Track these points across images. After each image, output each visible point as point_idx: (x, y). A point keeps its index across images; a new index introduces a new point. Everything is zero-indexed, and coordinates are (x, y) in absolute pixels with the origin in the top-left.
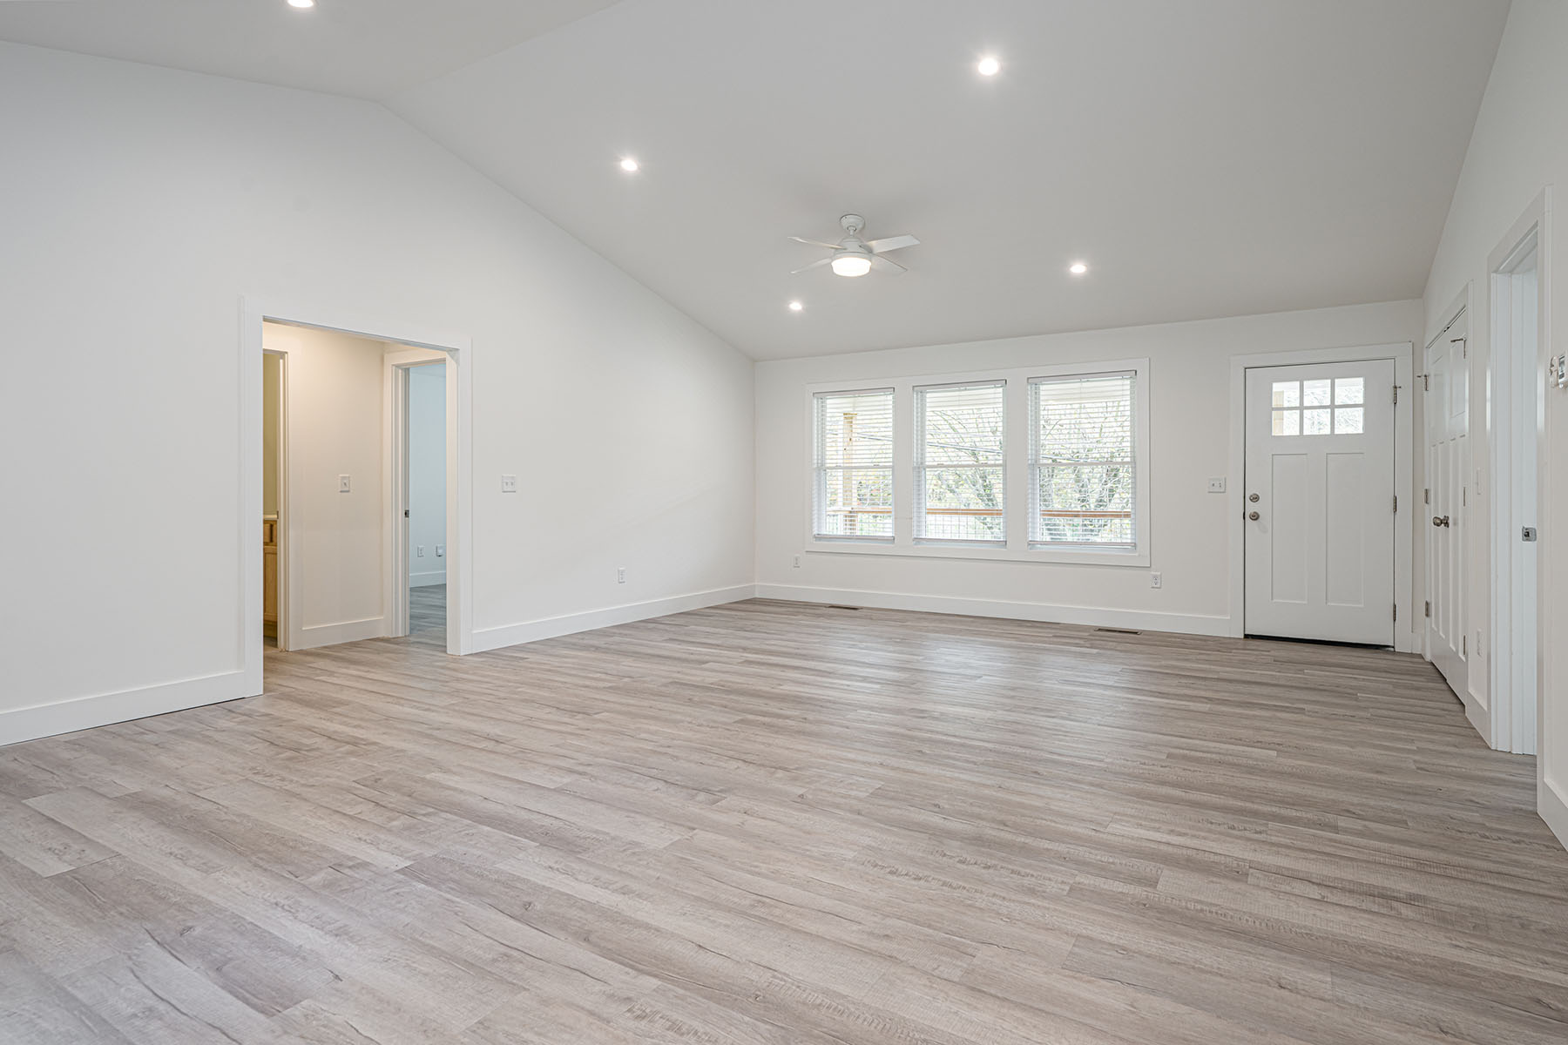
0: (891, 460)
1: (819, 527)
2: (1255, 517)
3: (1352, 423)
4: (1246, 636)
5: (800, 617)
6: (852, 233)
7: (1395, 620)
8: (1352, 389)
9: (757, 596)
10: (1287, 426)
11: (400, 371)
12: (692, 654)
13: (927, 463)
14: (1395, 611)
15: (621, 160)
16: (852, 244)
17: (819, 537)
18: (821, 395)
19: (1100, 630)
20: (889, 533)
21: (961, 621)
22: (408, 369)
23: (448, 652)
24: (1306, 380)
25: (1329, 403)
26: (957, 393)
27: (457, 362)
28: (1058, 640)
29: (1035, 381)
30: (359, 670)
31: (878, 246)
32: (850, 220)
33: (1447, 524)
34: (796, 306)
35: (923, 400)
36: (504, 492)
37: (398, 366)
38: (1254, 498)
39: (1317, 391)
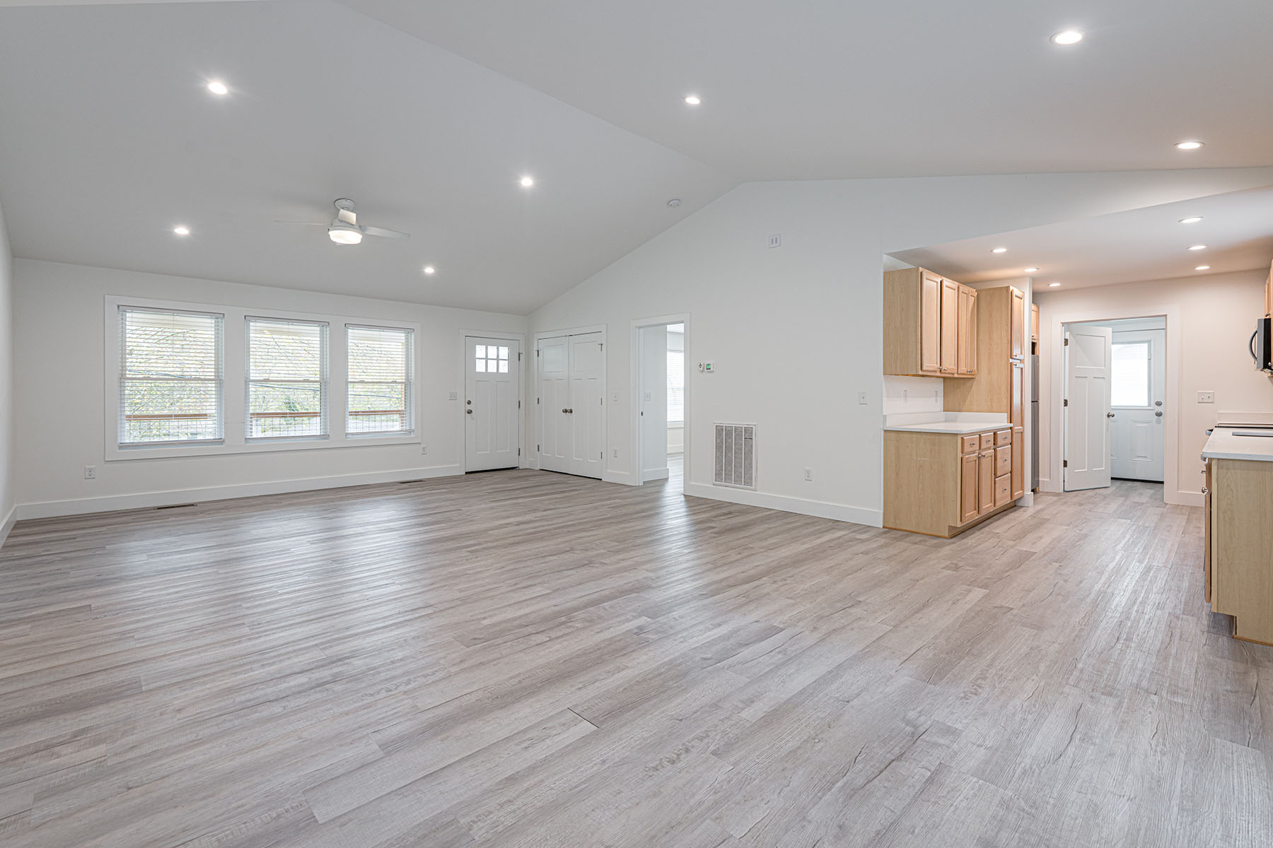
0: (213, 370)
2: (470, 412)
3: (504, 368)
4: (466, 473)
7: (519, 454)
8: (504, 352)
13: (251, 378)
14: (519, 451)
15: (208, 82)
17: (123, 446)
24: (490, 346)
25: (496, 358)
29: (344, 326)
38: (469, 403)
39: (492, 351)
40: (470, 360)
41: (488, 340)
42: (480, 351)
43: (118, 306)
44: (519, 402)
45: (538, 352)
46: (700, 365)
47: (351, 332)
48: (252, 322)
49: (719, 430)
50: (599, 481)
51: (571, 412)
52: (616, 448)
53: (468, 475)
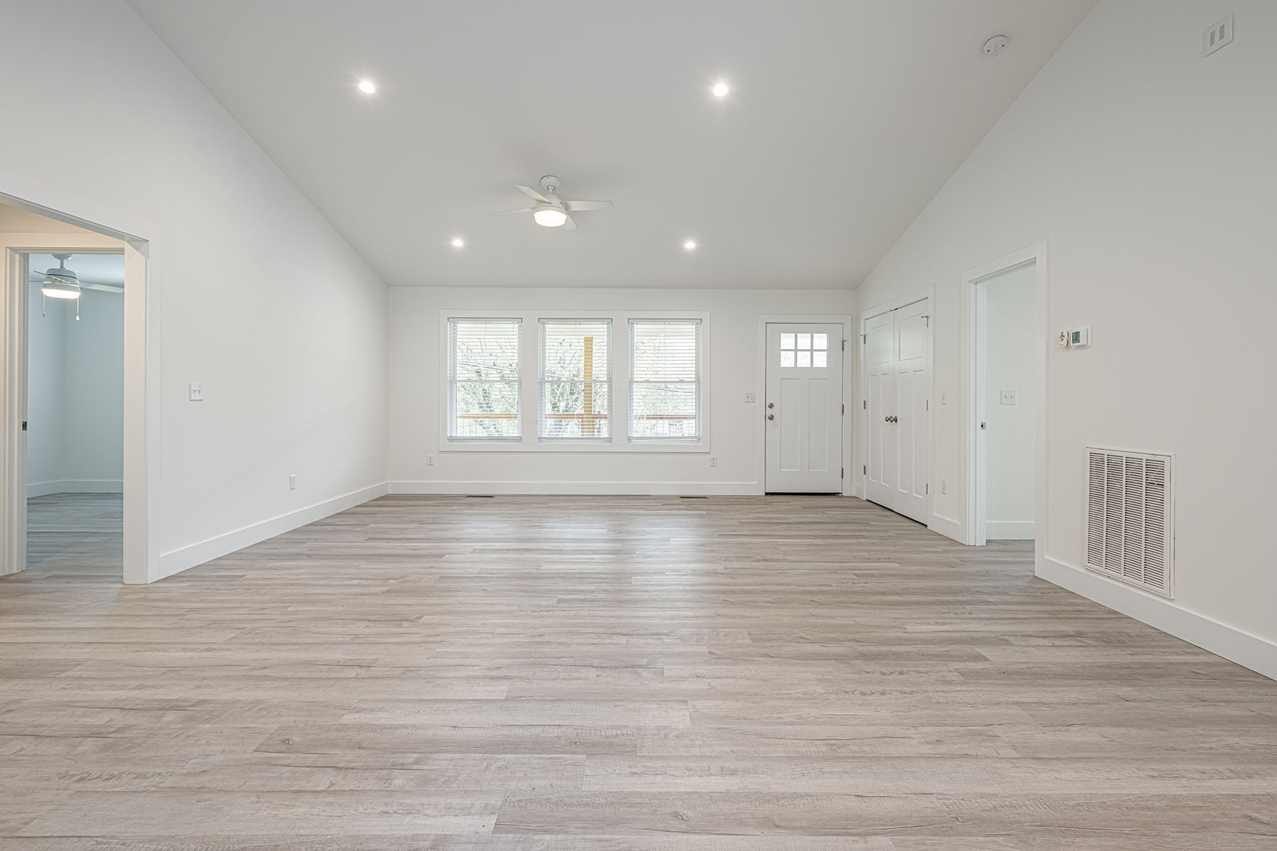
1: (451, 430)
2: (771, 418)
3: (821, 361)
4: (767, 494)
5: (456, 507)
6: (551, 191)
7: (842, 477)
8: (821, 341)
9: (389, 493)
10: (786, 361)
11: (17, 255)
12: (415, 549)
14: (842, 473)
15: (359, 82)
16: (555, 201)
17: (451, 439)
18: (453, 320)
19: (682, 497)
20: (515, 433)
21: (585, 500)
22: (28, 254)
23: (127, 581)
24: (800, 333)
25: (809, 348)
26: (573, 326)
27: (146, 255)
28: (665, 507)
29: (631, 321)
30: (15, 621)
31: (576, 206)
32: (551, 181)
33: (896, 421)
34: (458, 243)
35: (544, 329)
36: (191, 400)
37: (14, 250)
38: (771, 406)
39: (804, 340)
40: (773, 350)
41: (797, 326)
42: (787, 340)
43: (448, 318)
44: (843, 406)
45: (865, 337)
46: (1062, 336)
47: (639, 328)
48: (548, 324)
49: (1096, 461)
50: (924, 527)
51: (896, 420)
52: (944, 480)
53: (769, 498)
